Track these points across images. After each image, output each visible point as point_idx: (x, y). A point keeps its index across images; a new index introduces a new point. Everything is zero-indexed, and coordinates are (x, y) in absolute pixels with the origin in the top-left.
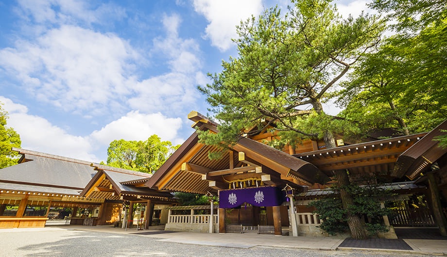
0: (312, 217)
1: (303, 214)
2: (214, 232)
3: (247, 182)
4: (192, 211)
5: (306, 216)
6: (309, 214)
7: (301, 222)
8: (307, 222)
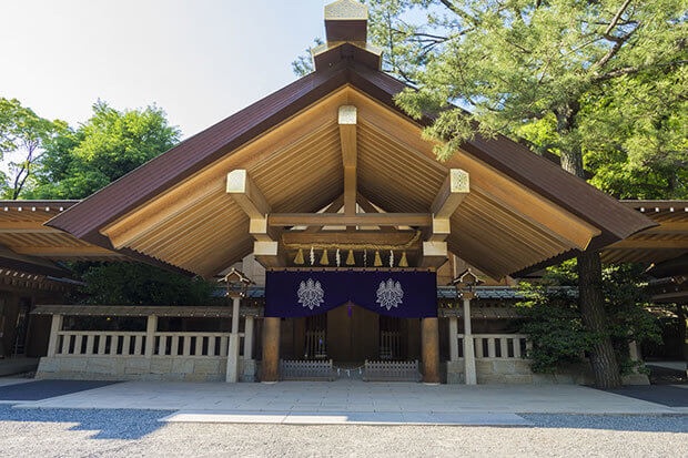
0: (510, 342)
1: (491, 338)
2: (240, 380)
3: (357, 254)
4: (152, 323)
5: (497, 341)
6: (504, 338)
7: (486, 354)
8: (498, 354)
